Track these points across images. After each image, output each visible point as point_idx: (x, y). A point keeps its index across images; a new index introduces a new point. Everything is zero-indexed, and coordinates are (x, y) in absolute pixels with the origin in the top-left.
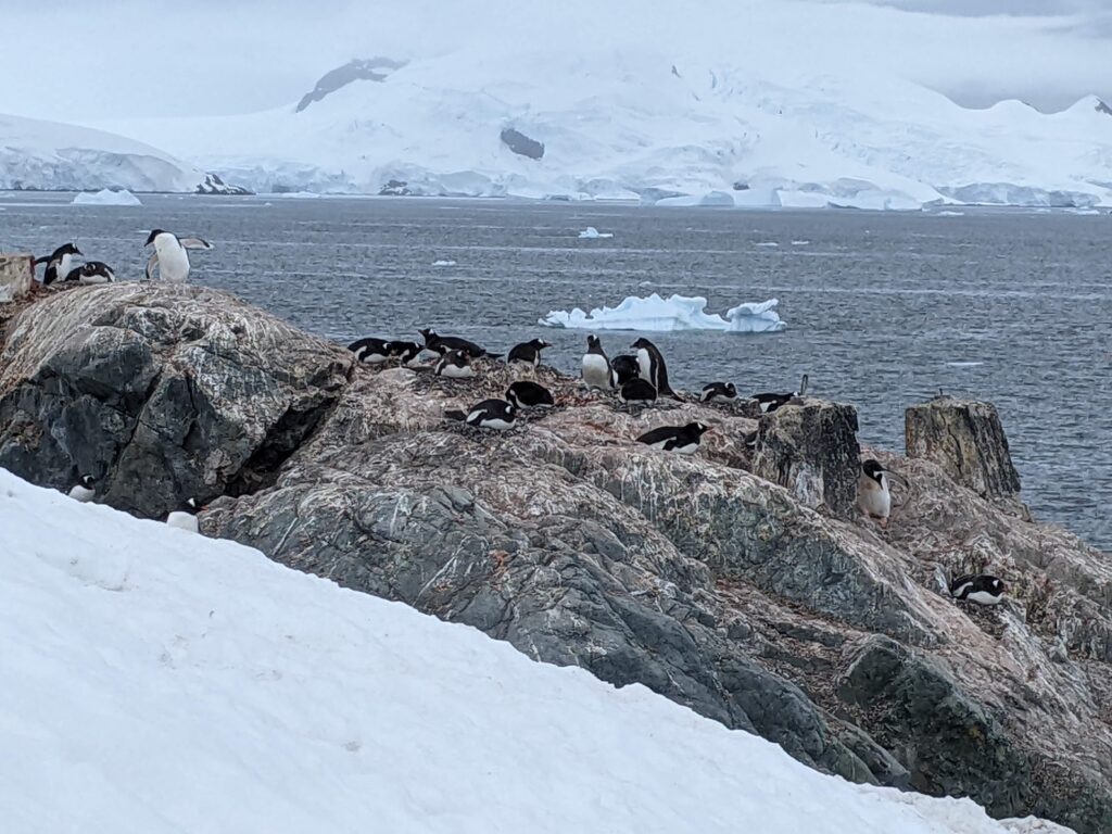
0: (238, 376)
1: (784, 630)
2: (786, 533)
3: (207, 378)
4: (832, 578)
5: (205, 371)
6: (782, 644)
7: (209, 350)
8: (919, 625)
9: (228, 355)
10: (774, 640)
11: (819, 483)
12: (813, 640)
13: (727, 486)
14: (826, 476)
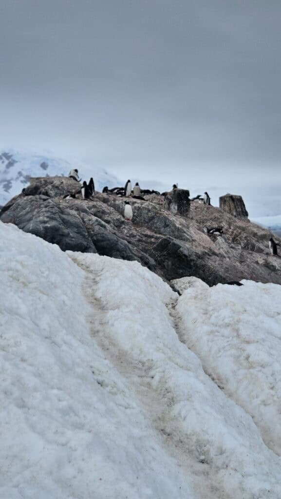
0: (58, 192)
1: (146, 236)
2: (156, 215)
3: (51, 192)
4: (166, 226)
5: (51, 190)
6: (144, 239)
7: (53, 186)
8: (188, 237)
9: (57, 187)
10: (142, 237)
11: (176, 207)
12: (153, 238)
13: (142, 204)
14: (178, 206)
